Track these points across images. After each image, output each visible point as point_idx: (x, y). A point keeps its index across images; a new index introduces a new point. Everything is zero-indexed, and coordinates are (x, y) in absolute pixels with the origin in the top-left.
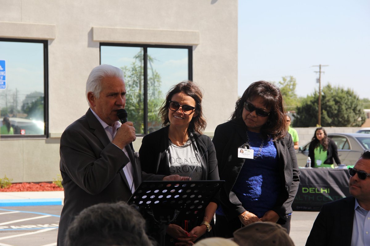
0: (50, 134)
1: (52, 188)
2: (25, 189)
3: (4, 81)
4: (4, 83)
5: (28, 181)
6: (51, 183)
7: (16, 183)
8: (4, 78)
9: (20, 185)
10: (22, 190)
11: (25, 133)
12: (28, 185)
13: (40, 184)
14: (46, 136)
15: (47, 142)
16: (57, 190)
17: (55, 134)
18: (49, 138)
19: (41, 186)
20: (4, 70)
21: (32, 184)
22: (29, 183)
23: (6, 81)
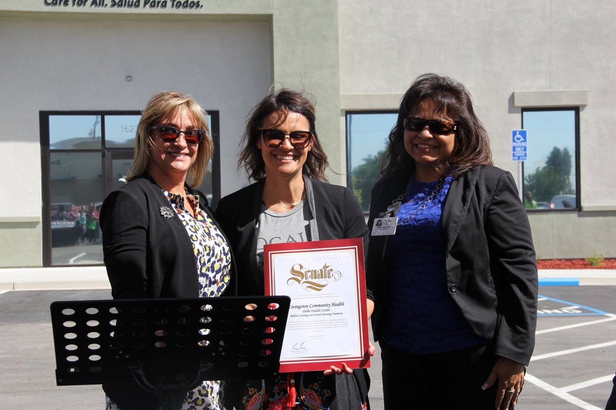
0: (582, 207)
1: (583, 266)
2: (551, 267)
3: (525, 152)
4: (526, 154)
5: (559, 258)
6: (583, 260)
7: (546, 260)
8: (525, 150)
9: (550, 262)
10: (548, 267)
11: (555, 207)
12: (558, 262)
13: (572, 261)
14: (578, 209)
15: (579, 216)
16: (587, 268)
17: (588, 207)
18: (581, 212)
19: (572, 263)
20: (525, 141)
21: (564, 261)
22: (560, 260)
23: (527, 152)
